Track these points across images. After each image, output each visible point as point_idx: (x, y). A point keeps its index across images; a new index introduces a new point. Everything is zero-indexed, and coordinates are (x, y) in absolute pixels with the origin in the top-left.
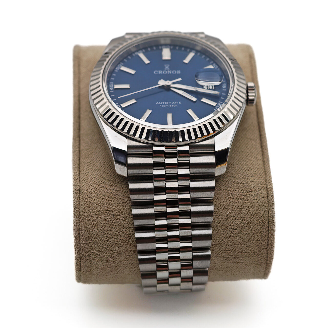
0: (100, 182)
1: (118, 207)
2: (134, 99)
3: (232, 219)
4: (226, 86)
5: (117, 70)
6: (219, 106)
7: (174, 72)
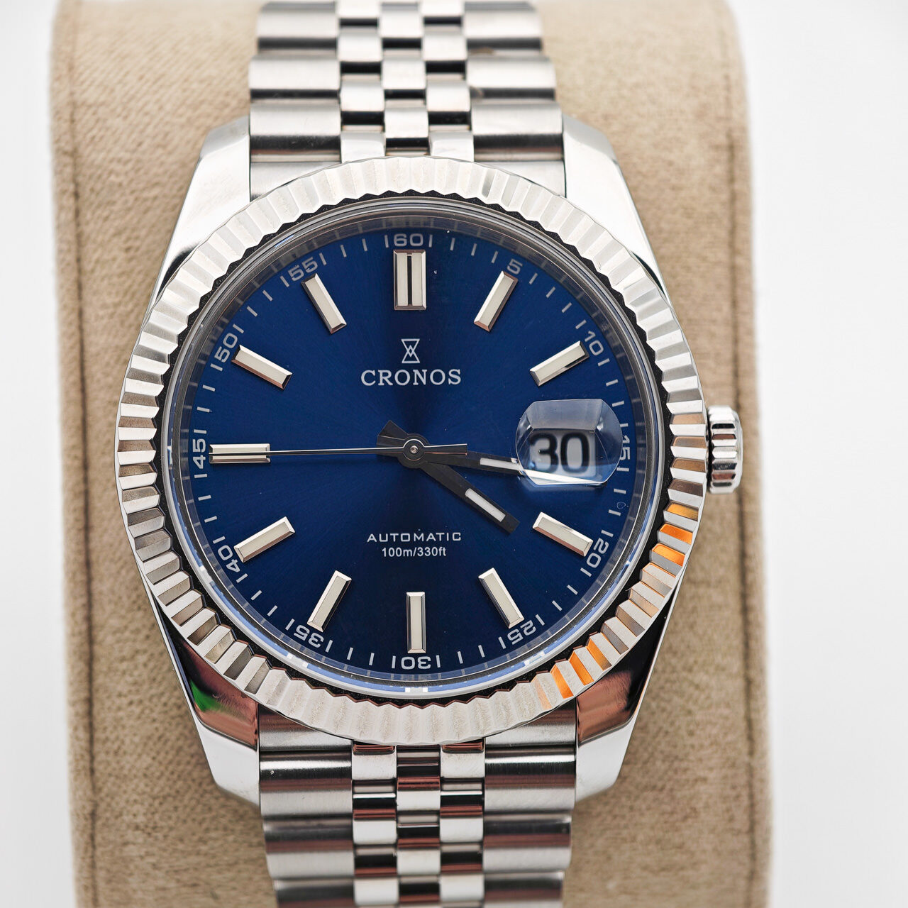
0: (167, 790)
1: (229, 875)
2: (285, 520)
3: (625, 899)
4: (628, 449)
5: (218, 363)
6: (600, 550)
7: (438, 377)
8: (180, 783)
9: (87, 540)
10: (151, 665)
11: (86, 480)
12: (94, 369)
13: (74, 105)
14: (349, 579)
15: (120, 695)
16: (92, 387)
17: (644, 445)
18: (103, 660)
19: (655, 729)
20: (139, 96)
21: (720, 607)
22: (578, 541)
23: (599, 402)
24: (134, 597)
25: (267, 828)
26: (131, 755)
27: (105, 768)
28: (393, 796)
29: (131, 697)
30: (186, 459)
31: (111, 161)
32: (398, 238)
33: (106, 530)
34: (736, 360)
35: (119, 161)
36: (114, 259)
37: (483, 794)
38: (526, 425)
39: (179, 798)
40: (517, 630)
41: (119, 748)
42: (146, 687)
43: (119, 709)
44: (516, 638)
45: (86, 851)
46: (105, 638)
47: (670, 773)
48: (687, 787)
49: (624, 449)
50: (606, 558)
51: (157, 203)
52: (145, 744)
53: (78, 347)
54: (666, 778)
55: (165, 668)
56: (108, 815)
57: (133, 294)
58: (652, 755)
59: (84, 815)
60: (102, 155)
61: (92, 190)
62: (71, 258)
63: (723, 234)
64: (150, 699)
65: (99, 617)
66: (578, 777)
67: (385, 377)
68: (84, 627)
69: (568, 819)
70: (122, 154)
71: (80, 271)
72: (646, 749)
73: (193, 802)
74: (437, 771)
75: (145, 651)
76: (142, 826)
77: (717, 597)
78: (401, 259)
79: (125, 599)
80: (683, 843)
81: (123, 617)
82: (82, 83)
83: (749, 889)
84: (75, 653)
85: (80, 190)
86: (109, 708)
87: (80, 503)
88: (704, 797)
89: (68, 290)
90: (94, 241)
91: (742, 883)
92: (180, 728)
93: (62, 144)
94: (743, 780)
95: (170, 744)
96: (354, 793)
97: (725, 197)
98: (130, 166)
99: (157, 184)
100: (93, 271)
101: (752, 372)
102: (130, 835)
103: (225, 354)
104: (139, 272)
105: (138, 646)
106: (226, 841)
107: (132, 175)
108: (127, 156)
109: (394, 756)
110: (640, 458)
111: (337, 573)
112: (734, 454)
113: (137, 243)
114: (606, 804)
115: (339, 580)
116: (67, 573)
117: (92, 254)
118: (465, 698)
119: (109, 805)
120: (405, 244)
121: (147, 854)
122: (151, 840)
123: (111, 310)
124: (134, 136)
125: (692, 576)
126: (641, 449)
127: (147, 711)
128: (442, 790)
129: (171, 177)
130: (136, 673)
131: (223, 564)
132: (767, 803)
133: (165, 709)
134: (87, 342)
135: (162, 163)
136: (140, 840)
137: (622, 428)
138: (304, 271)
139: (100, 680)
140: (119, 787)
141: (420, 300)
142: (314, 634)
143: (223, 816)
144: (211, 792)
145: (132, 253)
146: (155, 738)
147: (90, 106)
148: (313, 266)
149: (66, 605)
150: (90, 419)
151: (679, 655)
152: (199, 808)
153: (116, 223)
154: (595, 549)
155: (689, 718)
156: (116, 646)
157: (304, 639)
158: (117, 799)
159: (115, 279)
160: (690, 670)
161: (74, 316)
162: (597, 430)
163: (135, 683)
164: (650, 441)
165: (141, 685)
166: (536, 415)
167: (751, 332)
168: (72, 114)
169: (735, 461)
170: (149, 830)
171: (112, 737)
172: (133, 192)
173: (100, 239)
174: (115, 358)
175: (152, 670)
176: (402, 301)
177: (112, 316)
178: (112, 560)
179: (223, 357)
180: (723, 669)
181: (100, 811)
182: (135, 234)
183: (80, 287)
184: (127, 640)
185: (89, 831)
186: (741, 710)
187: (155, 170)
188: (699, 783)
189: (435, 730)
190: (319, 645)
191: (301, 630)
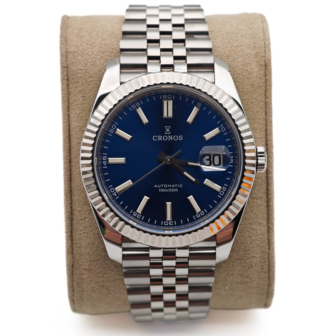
0: (95, 259)
1: (113, 283)
2: (130, 180)
3: (231, 291)
4: (232, 160)
5: (110, 133)
6: (224, 190)
7: (176, 138)
8: (98, 257)
9: (71, 184)
10: (90, 222)
11: (70, 166)
12: (73, 133)
13: (67, 52)
14: (149, 198)
15: (80, 230)
16: (72, 138)
17: (237, 159)
18: (75, 220)
19: (240, 242)
20: (86, 50)
21: (260, 205)
22: (217, 187)
23: (224, 146)
24: (85, 201)
25: (124, 270)
26: (84, 248)
27: (76, 252)
28: (162, 262)
29: (84, 231)
30: (101, 162)
31: (78, 70)
32: (164, 96)
33: (76, 181)
34: (266, 130)
35: (81, 69)
36: (79, 100)
37: (188, 261)
38: (202, 152)
39: (98, 261)
40: (199, 214)
41: (80, 246)
42: (88, 228)
43: (80, 234)
44: (198, 216)
45: (71, 276)
46: (76, 213)
47: (245, 255)
48: (250, 259)
49: (231, 160)
50: (225, 192)
51: (92, 82)
52: (88, 245)
53: (68, 126)
54: (243, 256)
55: (94, 223)
56: (77, 265)
57: (85, 110)
58: (239, 249)
59: (70, 266)
60: (75, 68)
61: (72, 78)
62: (66, 99)
63: (263, 92)
64: (90, 232)
65: (74, 207)
66: (216, 257)
67: (160, 138)
68: (70, 210)
69: (214, 269)
70: (81, 68)
71: (69, 103)
72: (237, 248)
73: (102, 262)
74: (175, 254)
75: (88, 217)
76: (87, 269)
77: (260, 202)
78: (165, 103)
79: (82, 201)
80: (248, 276)
81: (82, 207)
82: (69, 45)
83: (268, 289)
84: (67, 218)
85: (69, 79)
86: (77, 234)
87: (69, 173)
88: (255, 262)
89: (65, 109)
90: (73, 94)
91: (266, 287)
92: (98, 241)
93: (64, 64)
94: (266, 257)
95: (95, 245)
96: (150, 261)
97: (263, 81)
98: (84, 71)
99: (92, 77)
100: (72, 103)
101: (271, 134)
102: (84, 272)
103: (112, 131)
104: (87, 104)
105: (86, 216)
106: (112, 274)
107: (84, 74)
108: (83, 68)
109: (162, 250)
110: (236, 163)
111: (145, 197)
112: (264, 161)
113: (86, 95)
114: (226, 264)
115: (146, 198)
116: (65, 194)
117: (72, 98)
118: (183, 234)
119: (77, 263)
120: (166, 98)
121: (89, 277)
122: (90, 273)
123: (78, 115)
124: (85, 62)
125: (252, 196)
126: (236, 160)
127: (89, 235)
128: (176, 260)
129: (96, 74)
130: (85, 224)
131: (112, 193)
132: (274, 264)
133: (94, 235)
134: (71, 124)
135: (93, 70)
136: (87, 273)
137: (230, 154)
138: (136, 106)
139: (74, 226)
140: (80, 257)
141: (170, 115)
142: (138, 215)
143: (111, 266)
144: (108, 259)
145: (84, 98)
146: (91, 243)
147: (72, 53)
148: (139, 104)
149: (65, 203)
150: (71, 148)
151: (248, 219)
152: (104, 264)
153: (79, 89)
154: (222, 190)
155: (251, 238)
156: (79, 216)
157: (135, 216)
158: (80, 261)
159: (79, 106)
160: (251, 224)
161: (67, 117)
162: (223, 154)
163: (85, 227)
164: (239, 157)
165: (87, 228)
166: (205, 150)
167: (271, 122)
168: (66, 55)
169: (265, 163)
170: (89, 270)
171: (78, 243)
172: (84, 79)
173: (75, 93)
174: (79, 129)
175: (90, 223)
176: (165, 115)
177: (78, 117)
178: (78, 190)
179: (112, 132)
180: (261, 224)
181: (75, 265)
182: (85, 92)
183: (69, 108)
184: (83, 214)
185: (71, 270)
186: (266, 236)
187: (91, 72)
188: (253, 258)
189: (174, 243)
190: (140, 218)
191: (135, 213)
